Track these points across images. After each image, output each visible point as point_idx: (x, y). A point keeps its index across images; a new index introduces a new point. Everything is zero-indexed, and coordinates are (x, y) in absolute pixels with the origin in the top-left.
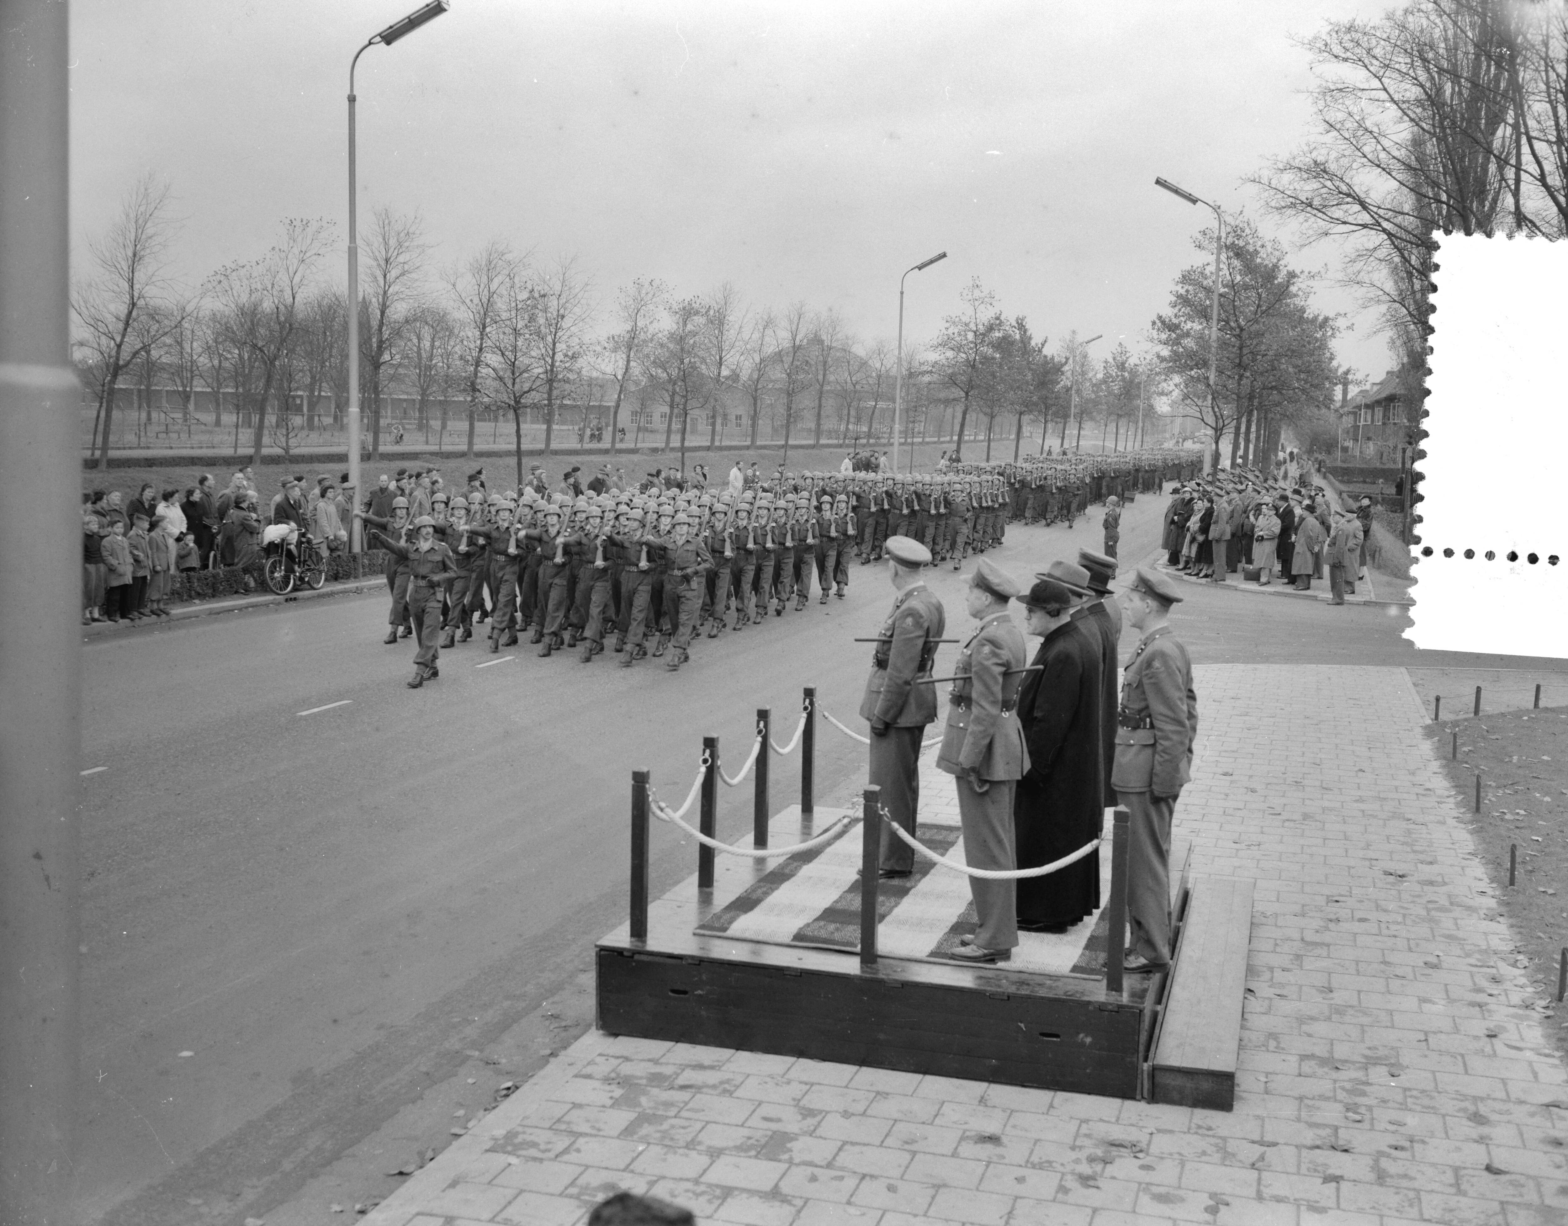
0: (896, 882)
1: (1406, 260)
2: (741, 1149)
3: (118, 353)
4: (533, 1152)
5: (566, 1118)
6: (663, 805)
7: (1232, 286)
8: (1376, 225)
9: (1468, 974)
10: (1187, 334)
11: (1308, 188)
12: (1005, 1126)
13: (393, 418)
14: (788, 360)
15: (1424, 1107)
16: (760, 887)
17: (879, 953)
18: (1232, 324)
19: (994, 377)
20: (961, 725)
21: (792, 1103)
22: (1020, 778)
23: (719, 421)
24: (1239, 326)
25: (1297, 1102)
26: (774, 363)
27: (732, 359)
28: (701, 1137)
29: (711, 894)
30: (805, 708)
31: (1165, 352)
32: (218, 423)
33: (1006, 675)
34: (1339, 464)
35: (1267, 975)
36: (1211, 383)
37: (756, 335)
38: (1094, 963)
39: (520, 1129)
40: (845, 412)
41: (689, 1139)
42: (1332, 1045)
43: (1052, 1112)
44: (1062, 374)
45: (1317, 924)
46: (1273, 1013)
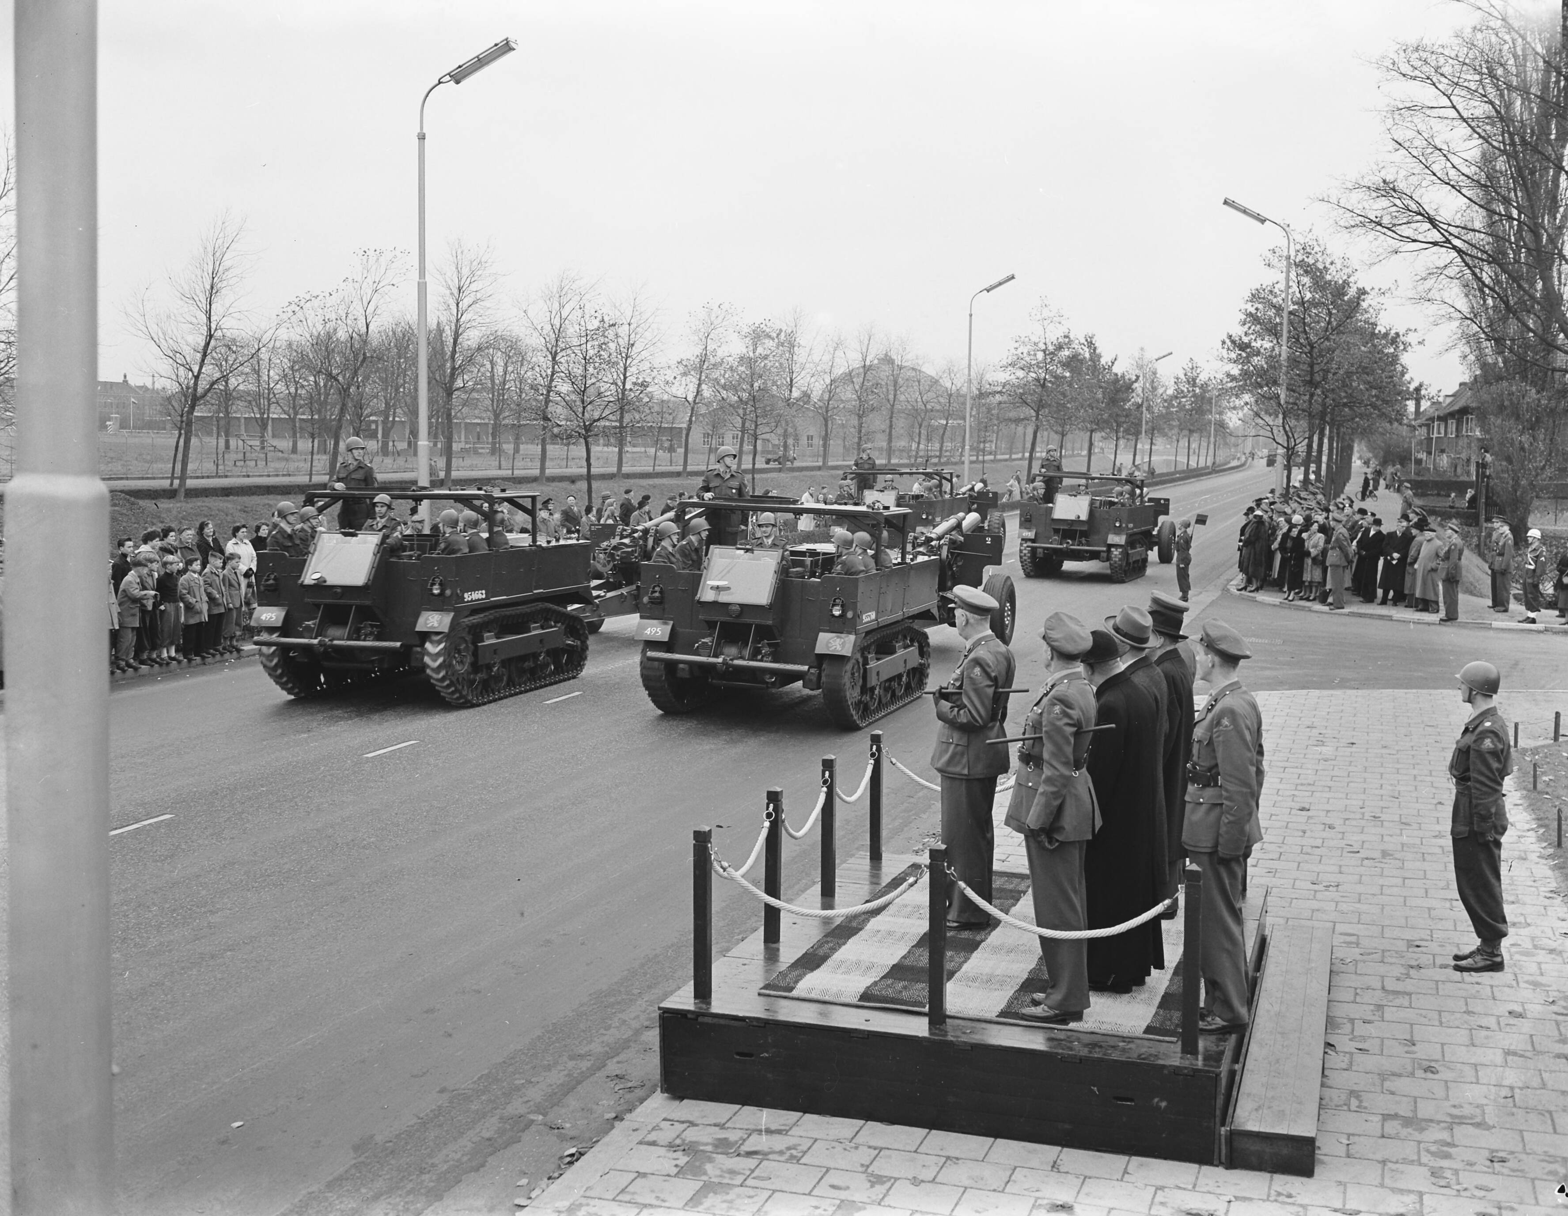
0: (965, 935)
1: (1478, 278)
3: (196, 384)
5: (630, 1189)
6: (725, 864)
7: (1302, 302)
8: (1447, 243)
9: (1553, 1023)
10: (1258, 353)
11: (1378, 207)
12: (1078, 1193)
13: (466, 443)
14: (858, 381)
15: (1513, 1171)
16: (827, 942)
17: (948, 1013)
18: (1302, 341)
19: (1065, 396)
20: (1031, 784)
21: (863, 1169)
22: (1091, 837)
23: (790, 441)
24: (1310, 343)
25: (1380, 1165)
26: (844, 383)
27: (802, 382)
28: (766, 1208)
29: (778, 950)
30: (873, 755)
31: (1235, 370)
32: (294, 450)
33: (1077, 734)
35: (1348, 1027)
36: (1282, 402)
37: (827, 358)
38: (1168, 1023)
39: (583, 1201)
40: (916, 431)
41: (755, 1209)
42: (1415, 1103)
43: (1127, 1177)
44: (1133, 391)
45: (1398, 971)
46: (1354, 1068)
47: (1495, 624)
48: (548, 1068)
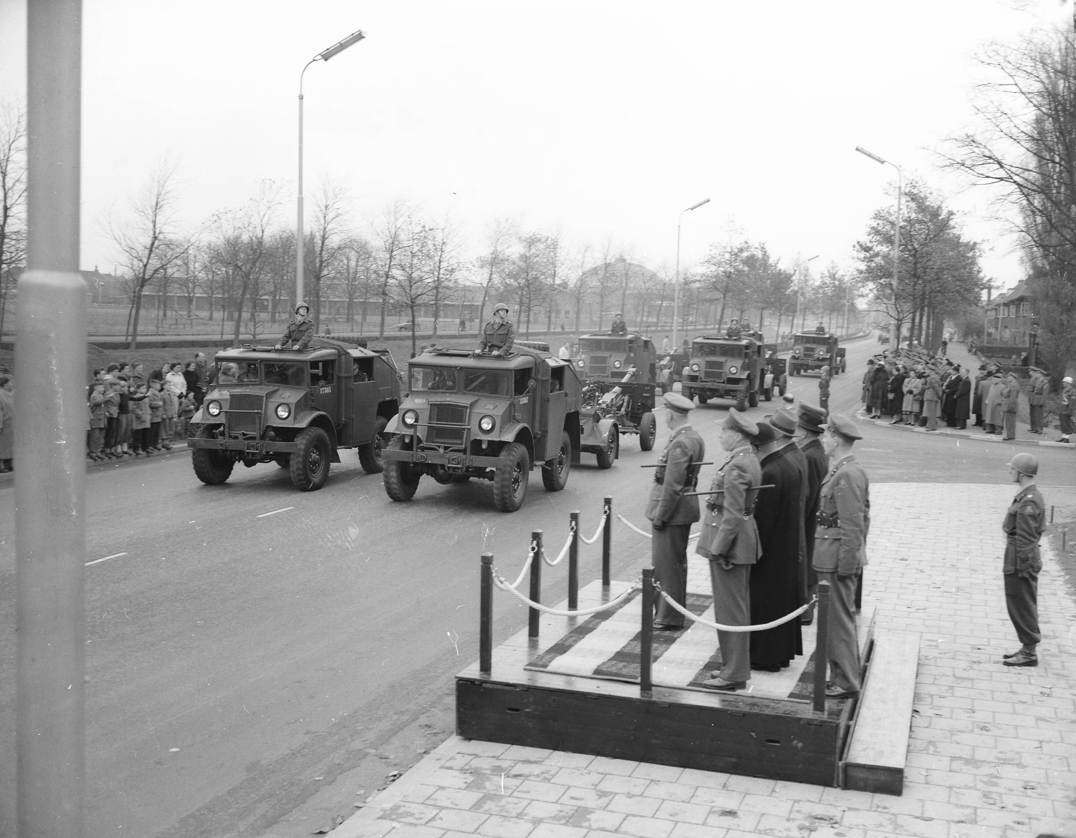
1: (1031, 204)
2: (555, 818)
3: (145, 270)
4: (410, 820)
5: (434, 797)
6: (502, 579)
7: (909, 221)
8: (1009, 179)
9: (1071, 701)
10: (877, 255)
11: (962, 154)
12: (741, 803)
13: (330, 314)
14: (601, 273)
15: (1041, 795)
16: (572, 637)
17: (653, 683)
18: (909, 247)
19: (744, 284)
20: (714, 524)
21: (593, 787)
22: (755, 562)
23: (553, 315)
24: (914, 249)
25: (948, 789)
26: (592, 274)
27: (562, 272)
28: (527, 811)
29: (537, 641)
30: (605, 512)
31: (863, 267)
32: (211, 318)
33: (748, 491)
34: (985, 344)
35: (929, 700)
36: (894, 288)
38: (805, 691)
39: (402, 804)
40: (641, 308)
41: (519, 811)
42: (974, 750)
43: (774, 794)
44: (792, 282)
45: (964, 664)
46: (932, 726)
47: (1041, 443)
48: (380, 719)
